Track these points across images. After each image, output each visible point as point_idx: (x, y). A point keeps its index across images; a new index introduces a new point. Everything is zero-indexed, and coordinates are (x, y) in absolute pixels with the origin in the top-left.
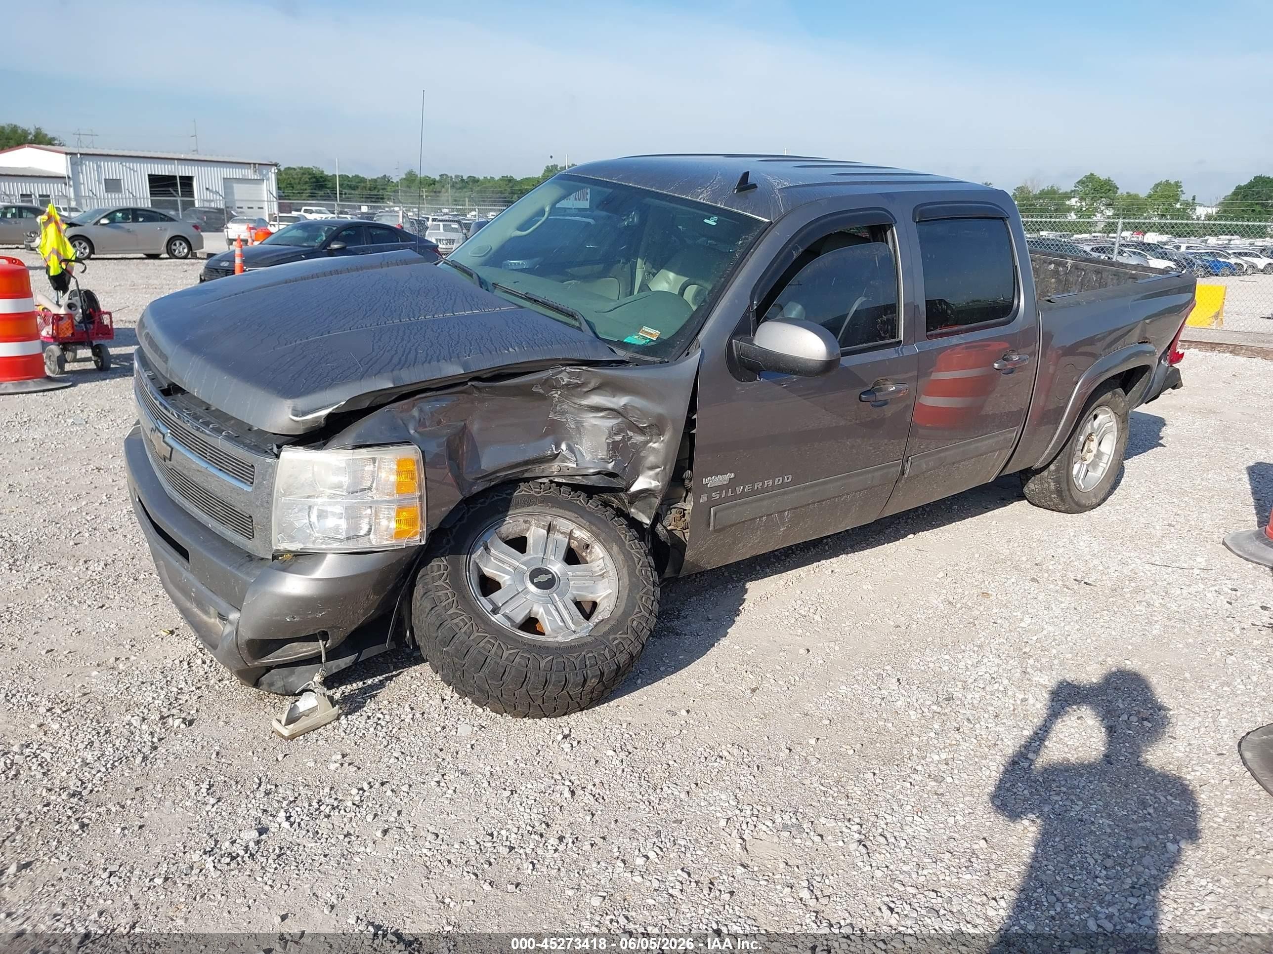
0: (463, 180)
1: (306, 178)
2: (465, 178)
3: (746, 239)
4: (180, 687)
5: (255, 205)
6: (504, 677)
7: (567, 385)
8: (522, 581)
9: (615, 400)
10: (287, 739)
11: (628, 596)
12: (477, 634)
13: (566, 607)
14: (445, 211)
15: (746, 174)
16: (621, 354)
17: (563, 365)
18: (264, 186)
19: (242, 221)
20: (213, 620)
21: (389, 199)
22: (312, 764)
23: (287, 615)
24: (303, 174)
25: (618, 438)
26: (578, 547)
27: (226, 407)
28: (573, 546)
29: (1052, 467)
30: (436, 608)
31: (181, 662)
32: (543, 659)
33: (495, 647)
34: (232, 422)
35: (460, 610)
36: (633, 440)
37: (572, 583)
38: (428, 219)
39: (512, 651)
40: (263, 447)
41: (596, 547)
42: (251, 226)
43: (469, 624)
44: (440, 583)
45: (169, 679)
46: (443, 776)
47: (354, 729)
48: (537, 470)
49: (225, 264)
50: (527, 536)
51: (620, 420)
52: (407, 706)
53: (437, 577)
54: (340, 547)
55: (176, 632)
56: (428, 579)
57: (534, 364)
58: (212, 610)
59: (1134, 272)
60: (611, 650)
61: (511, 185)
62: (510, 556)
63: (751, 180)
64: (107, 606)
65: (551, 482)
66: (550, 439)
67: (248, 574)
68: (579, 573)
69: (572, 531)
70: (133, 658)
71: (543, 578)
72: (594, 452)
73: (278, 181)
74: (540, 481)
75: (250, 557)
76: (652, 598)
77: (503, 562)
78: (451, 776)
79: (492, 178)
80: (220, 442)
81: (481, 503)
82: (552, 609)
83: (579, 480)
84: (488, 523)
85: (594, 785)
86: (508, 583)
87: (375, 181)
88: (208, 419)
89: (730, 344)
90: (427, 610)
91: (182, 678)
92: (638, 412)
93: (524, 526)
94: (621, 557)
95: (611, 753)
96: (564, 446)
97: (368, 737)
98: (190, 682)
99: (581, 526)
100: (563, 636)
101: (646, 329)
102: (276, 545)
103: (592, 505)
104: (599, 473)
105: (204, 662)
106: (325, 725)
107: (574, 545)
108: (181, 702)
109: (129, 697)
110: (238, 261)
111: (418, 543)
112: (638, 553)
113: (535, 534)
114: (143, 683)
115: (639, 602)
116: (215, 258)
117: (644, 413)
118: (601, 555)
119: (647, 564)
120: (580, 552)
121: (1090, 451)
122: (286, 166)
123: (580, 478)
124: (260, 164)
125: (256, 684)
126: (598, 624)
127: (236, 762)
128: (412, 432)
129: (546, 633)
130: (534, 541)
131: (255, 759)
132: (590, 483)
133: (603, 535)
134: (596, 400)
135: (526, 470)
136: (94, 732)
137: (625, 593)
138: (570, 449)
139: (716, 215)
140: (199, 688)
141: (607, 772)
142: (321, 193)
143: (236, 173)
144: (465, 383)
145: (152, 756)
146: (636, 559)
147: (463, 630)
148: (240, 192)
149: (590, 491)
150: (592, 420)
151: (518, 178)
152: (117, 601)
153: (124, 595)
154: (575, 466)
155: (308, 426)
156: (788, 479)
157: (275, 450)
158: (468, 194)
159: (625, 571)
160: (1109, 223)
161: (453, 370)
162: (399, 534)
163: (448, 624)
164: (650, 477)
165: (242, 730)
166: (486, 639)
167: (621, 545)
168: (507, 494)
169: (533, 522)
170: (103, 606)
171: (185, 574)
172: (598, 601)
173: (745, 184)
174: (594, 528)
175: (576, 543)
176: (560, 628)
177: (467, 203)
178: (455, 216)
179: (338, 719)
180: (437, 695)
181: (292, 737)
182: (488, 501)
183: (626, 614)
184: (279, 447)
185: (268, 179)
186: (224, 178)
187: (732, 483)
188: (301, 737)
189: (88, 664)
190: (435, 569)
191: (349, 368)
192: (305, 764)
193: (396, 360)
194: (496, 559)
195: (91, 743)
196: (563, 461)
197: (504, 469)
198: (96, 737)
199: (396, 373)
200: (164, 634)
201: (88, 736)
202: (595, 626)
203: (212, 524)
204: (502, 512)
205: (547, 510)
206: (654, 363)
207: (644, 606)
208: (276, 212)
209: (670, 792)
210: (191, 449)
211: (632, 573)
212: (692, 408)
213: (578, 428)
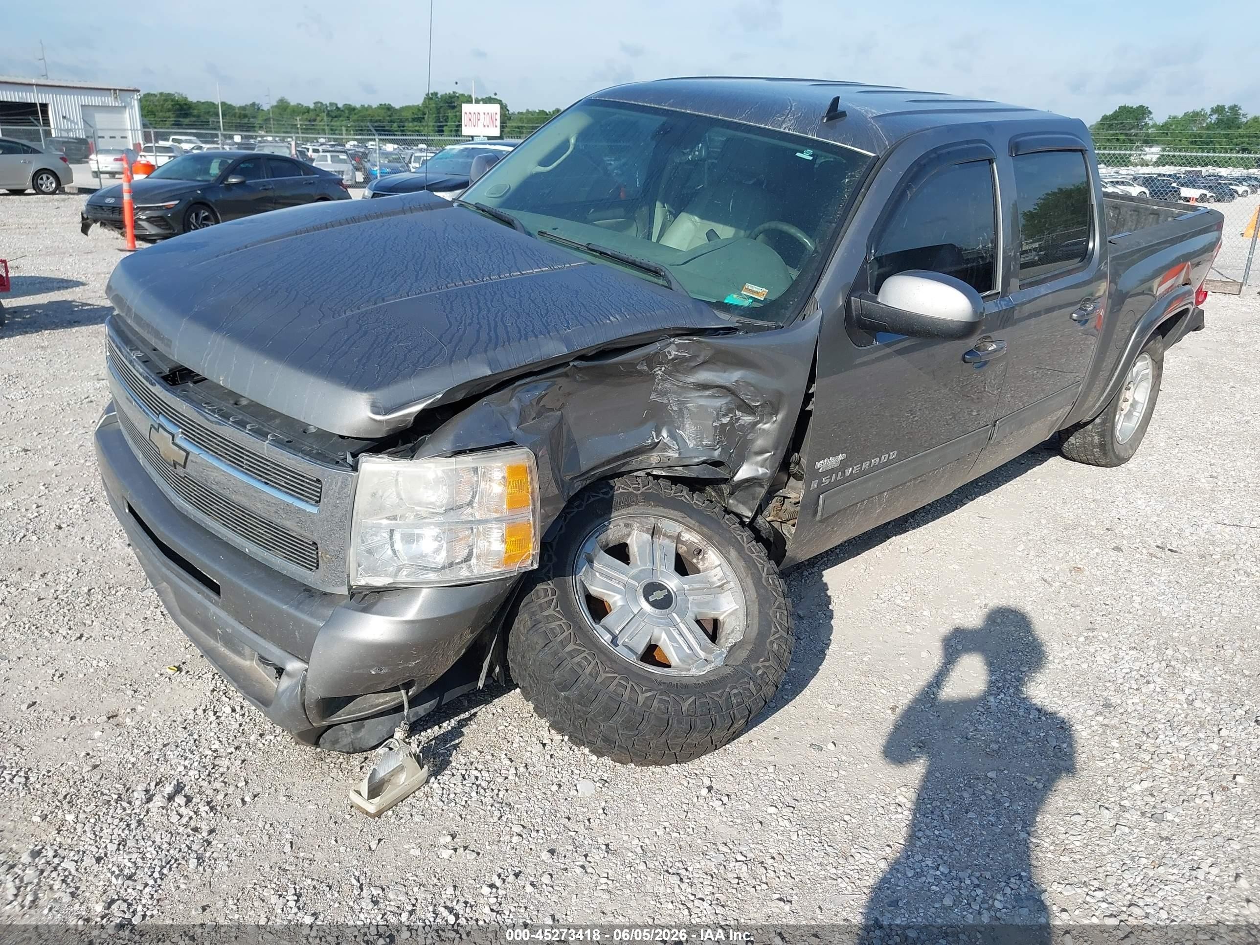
0: (338, 108)
1: (169, 104)
2: (340, 105)
3: (852, 176)
4: (213, 747)
5: (118, 135)
6: (641, 727)
7: (673, 359)
8: (636, 601)
9: (726, 375)
10: (373, 816)
11: (760, 612)
12: (604, 675)
13: (689, 629)
14: (322, 140)
15: (836, 100)
16: (727, 319)
17: (671, 336)
18: (127, 115)
19: (107, 152)
20: (247, 663)
21: (261, 127)
22: (417, 852)
23: (372, 667)
24: (166, 100)
25: (726, 420)
26: (688, 552)
27: (270, 401)
28: (680, 551)
29: (1098, 420)
30: (551, 645)
31: (204, 711)
32: (685, 701)
33: (628, 689)
34: (278, 421)
35: (579, 645)
36: (741, 422)
37: (691, 598)
38: (308, 149)
39: (648, 694)
40: (332, 455)
41: (710, 552)
42: (118, 157)
43: (593, 663)
44: (550, 612)
45: (196, 736)
46: (586, 856)
47: (452, 796)
48: (635, 463)
49: (110, 201)
50: (628, 542)
51: (729, 399)
52: (503, 756)
53: (546, 605)
54: (438, 579)
55: (184, 667)
56: (535, 607)
57: (642, 337)
58: (247, 651)
59: (1155, 207)
60: (756, 683)
61: (389, 113)
62: (616, 570)
63: (841, 107)
64: (86, 635)
65: (648, 474)
66: (650, 424)
67: (311, 615)
68: (696, 586)
69: (679, 534)
70: (140, 708)
71: (658, 595)
72: (699, 435)
73: (142, 108)
74: (635, 474)
75: (309, 592)
76: (785, 612)
77: (611, 579)
78: (596, 856)
79: (370, 107)
80: (265, 448)
81: (577, 507)
82: (675, 633)
83: (680, 472)
84: (588, 531)
85: (773, 858)
86: (620, 603)
87: (243, 108)
88: (240, 417)
89: (848, 303)
90: (539, 647)
91: (212, 734)
92: (752, 389)
93: (625, 531)
94: (741, 564)
95: (772, 810)
96: (664, 433)
97: (472, 805)
98: (224, 740)
99: (689, 528)
100: (697, 668)
101: (749, 286)
102: (355, 580)
103: (696, 500)
104: (704, 462)
105: (234, 710)
106: (414, 792)
107: (683, 550)
108: (221, 770)
109: (153, 768)
110: (126, 197)
111: (531, 568)
112: (760, 557)
113: (637, 541)
114: (165, 746)
115: (774, 619)
116: (98, 193)
117: (758, 391)
118: (717, 562)
119: (771, 571)
120: (689, 558)
121: (1126, 400)
122: (146, 92)
123: (681, 468)
124: (121, 90)
125: (317, 744)
126: (731, 648)
127: (319, 856)
128: (514, 428)
129: (673, 664)
130: (639, 548)
131: (342, 849)
132: (693, 475)
133: (717, 538)
134: (704, 376)
135: (624, 464)
136: (123, 825)
137: (755, 608)
138: (672, 435)
139: (810, 148)
140: (237, 748)
141: (780, 837)
142: (186, 121)
143: (95, 100)
144: (566, 364)
145: (208, 854)
146: (760, 566)
147: (588, 671)
148: (101, 120)
149: (695, 485)
150: (699, 401)
151: (397, 107)
152: (97, 629)
153: (104, 619)
154: (677, 455)
155: (392, 426)
156: (893, 455)
157: (350, 460)
158: (344, 123)
159: (749, 582)
160: (1163, 155)
161: (554, 349)
162: (509, 559)
163: (568, 664)
164: (756, 463)
165: (312, 807)
166: (617, 681)
167: (740, 550)
168: (604, 493)
169: (636, 526)
170: (81, 636)
171: (213, 609)
172: (721, 618)
173: (834, 112)
174: (705, 530)
175: (684, 548)
176: (688, 656)
177: (344, 132)
178: (333, 146)
179: (427, 782)
180: (534, 739)
181: (379, 814)
182: (585, 504)
183: (762, 636)
184: (355, 455)
185: (132, 107)
186: (82, 106)
187: (843, 465)
188: (390, 813)
189: (85, 721)
190: (542, 594)
191: (430, 349)
192: (407, 852)
193: (484, 337)
194: (601, 574)
195: (123, 843)
196: (664, 450)
197: (603, 464)
198: (127, 832)
199: (491, 353)
200: (171, 672)
201: (116, 831)
202: (729, 652)
203: (249, 548)
204: (601, 516)
205: (651, 510)
206: (768, 328)
207: (780, 624)
208: (141, 142)
209: (864, 860)
210: (217, 455)
211: (758, 583)
212: (811, 380)
213: (680, 410)
